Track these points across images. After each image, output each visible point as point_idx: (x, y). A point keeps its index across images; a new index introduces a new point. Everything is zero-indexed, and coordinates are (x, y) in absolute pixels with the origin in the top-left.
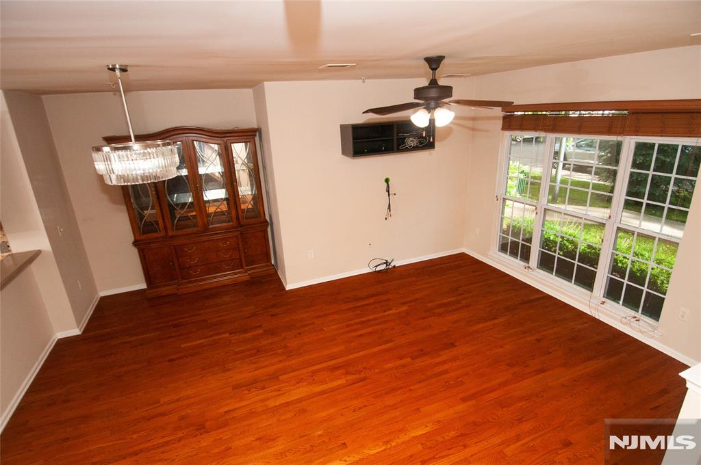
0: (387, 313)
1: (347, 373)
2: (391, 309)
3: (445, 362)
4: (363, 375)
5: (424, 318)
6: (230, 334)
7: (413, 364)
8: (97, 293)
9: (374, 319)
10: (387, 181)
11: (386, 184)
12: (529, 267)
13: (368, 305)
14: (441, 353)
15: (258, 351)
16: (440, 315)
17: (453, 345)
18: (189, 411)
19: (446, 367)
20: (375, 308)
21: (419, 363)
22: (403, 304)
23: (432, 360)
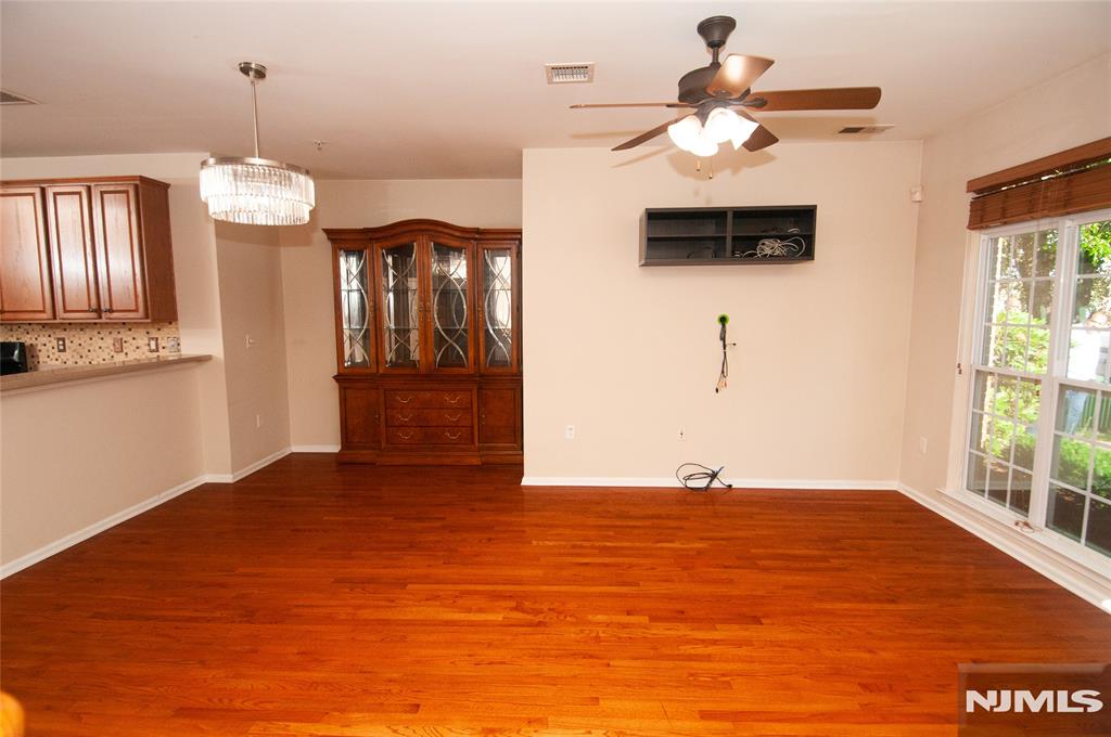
0: (659, 545)
1: (516, 609)
2: (672, 541)
3: (715, 642)
4: (540, 618)
5: (726, 567)
6: (396, 518)
7: (647, 628)
8: (289, 445)
9: (632, 548)
10: (723, 320)
11: (720, 326)
12: (1026, 524)
13: (634, 527)
14: (718, 626)
15: (411, 547)
16: (766, 569)
17: (756, 620)
18: (256, 592)
19: (710, 650)
20: (646, 534)
21: (660, 630)
22: (702, 539)
23: (689, 633)
